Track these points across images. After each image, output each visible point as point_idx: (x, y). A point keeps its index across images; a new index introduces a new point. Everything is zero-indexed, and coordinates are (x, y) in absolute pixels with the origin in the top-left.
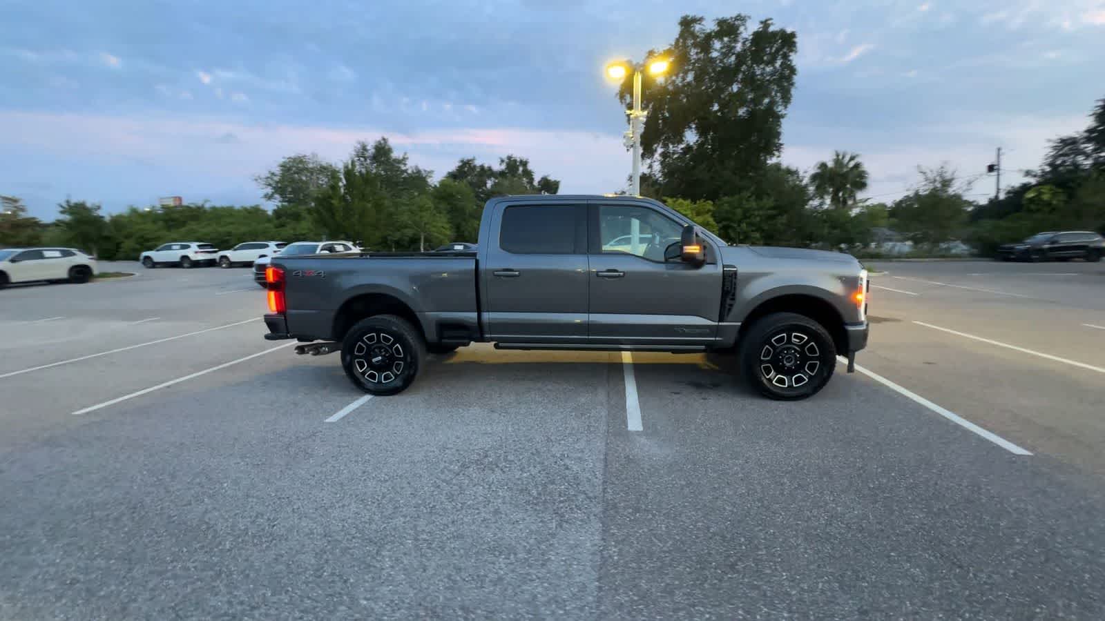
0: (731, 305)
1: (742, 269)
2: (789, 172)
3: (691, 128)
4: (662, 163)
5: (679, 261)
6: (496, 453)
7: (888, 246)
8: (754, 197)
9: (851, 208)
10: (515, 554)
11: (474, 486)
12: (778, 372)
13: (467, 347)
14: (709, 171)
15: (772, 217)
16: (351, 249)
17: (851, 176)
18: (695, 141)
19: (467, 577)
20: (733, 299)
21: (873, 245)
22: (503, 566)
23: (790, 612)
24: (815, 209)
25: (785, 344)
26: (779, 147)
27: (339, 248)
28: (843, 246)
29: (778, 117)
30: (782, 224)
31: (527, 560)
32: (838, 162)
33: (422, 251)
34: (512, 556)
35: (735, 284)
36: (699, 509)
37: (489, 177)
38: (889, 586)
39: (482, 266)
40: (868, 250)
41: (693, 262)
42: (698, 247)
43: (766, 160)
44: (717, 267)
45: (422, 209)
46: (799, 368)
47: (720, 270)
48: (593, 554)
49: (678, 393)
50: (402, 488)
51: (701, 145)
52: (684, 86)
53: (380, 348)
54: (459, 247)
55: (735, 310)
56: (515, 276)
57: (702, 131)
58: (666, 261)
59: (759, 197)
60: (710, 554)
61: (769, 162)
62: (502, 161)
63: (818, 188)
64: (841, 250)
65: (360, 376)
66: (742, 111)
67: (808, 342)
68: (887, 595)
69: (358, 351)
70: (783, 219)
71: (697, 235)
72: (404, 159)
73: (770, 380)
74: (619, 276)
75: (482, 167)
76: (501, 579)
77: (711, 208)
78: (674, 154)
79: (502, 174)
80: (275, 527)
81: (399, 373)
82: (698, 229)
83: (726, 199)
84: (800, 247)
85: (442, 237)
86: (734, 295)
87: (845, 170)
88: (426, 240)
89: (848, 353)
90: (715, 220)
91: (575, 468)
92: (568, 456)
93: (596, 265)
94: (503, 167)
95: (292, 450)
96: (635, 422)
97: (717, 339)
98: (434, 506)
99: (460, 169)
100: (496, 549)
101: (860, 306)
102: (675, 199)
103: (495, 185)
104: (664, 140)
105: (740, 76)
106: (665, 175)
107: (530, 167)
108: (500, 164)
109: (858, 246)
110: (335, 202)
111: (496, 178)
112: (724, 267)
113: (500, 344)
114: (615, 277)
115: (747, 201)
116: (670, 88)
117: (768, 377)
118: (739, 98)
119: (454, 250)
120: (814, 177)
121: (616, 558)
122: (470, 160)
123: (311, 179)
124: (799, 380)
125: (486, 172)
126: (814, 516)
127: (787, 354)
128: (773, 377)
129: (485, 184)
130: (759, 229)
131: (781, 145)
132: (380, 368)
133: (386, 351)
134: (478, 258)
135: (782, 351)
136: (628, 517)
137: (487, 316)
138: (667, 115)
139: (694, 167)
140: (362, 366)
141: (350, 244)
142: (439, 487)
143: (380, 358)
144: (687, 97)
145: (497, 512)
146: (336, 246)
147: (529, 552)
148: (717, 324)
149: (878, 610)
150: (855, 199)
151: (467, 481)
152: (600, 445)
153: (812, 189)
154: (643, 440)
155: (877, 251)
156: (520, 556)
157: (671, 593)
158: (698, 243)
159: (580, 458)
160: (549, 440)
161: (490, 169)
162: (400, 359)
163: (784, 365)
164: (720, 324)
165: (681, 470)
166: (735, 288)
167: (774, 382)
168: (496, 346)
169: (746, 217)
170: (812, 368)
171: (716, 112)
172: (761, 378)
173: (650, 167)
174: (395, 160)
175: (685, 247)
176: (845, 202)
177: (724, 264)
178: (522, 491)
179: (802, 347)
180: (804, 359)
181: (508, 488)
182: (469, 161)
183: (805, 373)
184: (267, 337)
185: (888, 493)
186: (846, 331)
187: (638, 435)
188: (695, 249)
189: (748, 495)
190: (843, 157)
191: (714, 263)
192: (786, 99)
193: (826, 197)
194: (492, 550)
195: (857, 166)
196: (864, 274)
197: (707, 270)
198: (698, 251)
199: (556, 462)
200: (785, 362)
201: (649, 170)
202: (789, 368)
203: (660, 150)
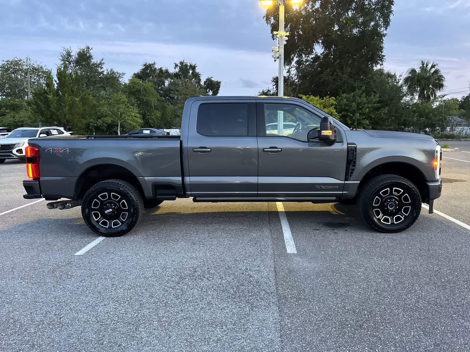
0: (353, 170)
1: (360, 146)
2: (389, 75)
3: (319, 43)
4: (297, 69)
5: (317, 141)
6: (202, 269)
7: (458, 129)
8: (364, 94)
9: (433, 102)
10: (226, 326)
11: (191, 289)
12: (384, 214)
13: (174, 201)
14: (332, 75)
15: (378, 109)
16: (63, 133)
17: (432, 79)
18: (322, 53)
19: (198, 339)
20: (354, 166)
21: (448, 129)
22: (219, 332)
23: (395, 347)
24: (407, 104)
25: (389, 195)
26: (381, 58)
27: (54, 132)
28: (427, 129)
29: (381, 36)
30: (384, 113)
31: (234, 329)
32: (423, 68)
33: (119, 135)
34: (224, 327)
35: (355, 155)
36: (338, 297)
37: (166, 78)
38: (451, 332)
39: (185, 145)
40: (445, 133)
41: (327, 141)
42: (331, 131)
43: (372, 67)
44: (343, 144)
45: (118, 102)
46: (398, 211)
47: (345, 146)
48: (275, 323)
49: (318, 230)
50: (142, 293)
51: (326, 56)
52: (313, 11)
53: (111, 203)
54: (147, 132)
55: (355, 173)
56: (208, 152)
57: (327, 45)
58: (308, 141)
59: (368, 94)
60: (347, 321)
61: (375, 68)
62: (176, 66)
63: (409, 88)
64: (426, 133)
65: (95, 224)
66: (355, 31)
67: (403, 194)
68: (450, 336)
69: (94, 206)
70: (386, 110)
71: (330, 123)
72: (101, 63)
73: (379, 220)
74: (278, 151)
75: (161, 70)
76: (219, 340)
77: (334, 103)
78: (306, 62)
79: (176, 75)
80: (62, 319)
81: (124, 221)
82: (331, 119)
83: (345, 95)
84: (397, 131)
85: (134, 124)
86: (355, 163)
87: (428, 74)
88: (122, 126)
89: (429, 201)
90: (336, 111)
91: (256, 276)
92: (250, 270)
93: (263, 144)
94: (177, 70)
95: (57, 274)
96: (291, 248)
97: (344, 192)
98: (167, 302)
99: (144, 71)
100: (213, 324)
101: (436, 169)
102: (308, 96)
103: (171, 83)
104: (299, 51)
105: (354, 5)
106: (299, 77)
107: (197, 70)
108: (175, 68)
109: (438, 129)
110: (50, 97)
111: (172, 79)
112: (348, 144)
113: (197, 199)
114: (275, 152)
115: (360, 97)
116: (303, 13)
117: (378, 218)
118: (354, 21)
119: (143, 133)
120: (407, 80)
121: (289, 325)
122: (152, 65)
123: (26, 78)
124: (398, 219)
125: (164, 74)
126: (408, 298)
127: (390, 202)
128: (381, 217)
129: (164, 83)
130: (370, 118)
131: (384, 56)
132: (110, 217)
133: (115, 205)
134: (181, 139)
135: (386, 200)
136: (294, 303)
137: (188, 179)
138: (301, 33)
139: (321, 72)
140: (97, 216)
141: (62, 129)
142: (167, 291)
143: (111, 210)
144: (316, 19)
145: (209, 303)
146: (51, 131)
147: (234, 324)
148: (343, 182)
149: (445, 343)
150: (435, 96)
151: (186, 287)
152: (270, 262)
153: (405, 88)
154: (298, 259)
155: (451, 133)
156: (228, 327)
157: (325, 342)
158: (331, 129)
159: (259, 270)
160: (236, 260)
161: (167, 71)
162: (126, 211)
163: (388, 209)
164: (346, 182)
165: (325, 275)
166: (355, 158)
167: (382, 221)
168: (195, 200)
169: (359, 109)
170: (406, 211)
171: (336, 31)
172: (373, 218)
173: (289, 71)
174: (93, 64)
175: (323, 131)
176: (429, 98)
177: (348, 142)
178: (223, 291)
179: (400, 197)
180: (401, 205)
181: (214, 289)
182: (150, 65)
183: (402, 215)
184: (25, 197)
185: (453, 284)
186: (427, 186)
187: (294, 256)
188: (330, 133)
189: (368, 288)
190: (427, 65)
191: (341, 142)
192: (387, 23)
193: (415, 94)
194: (211, 325)
195: (436, 72)
196: (438, 148)
197: (336, 146)
198: (331, 134)
199: (243, 273)
200: (389, 207)
201: (288, 74)
202: (392, 211)
203: (296, 59)
